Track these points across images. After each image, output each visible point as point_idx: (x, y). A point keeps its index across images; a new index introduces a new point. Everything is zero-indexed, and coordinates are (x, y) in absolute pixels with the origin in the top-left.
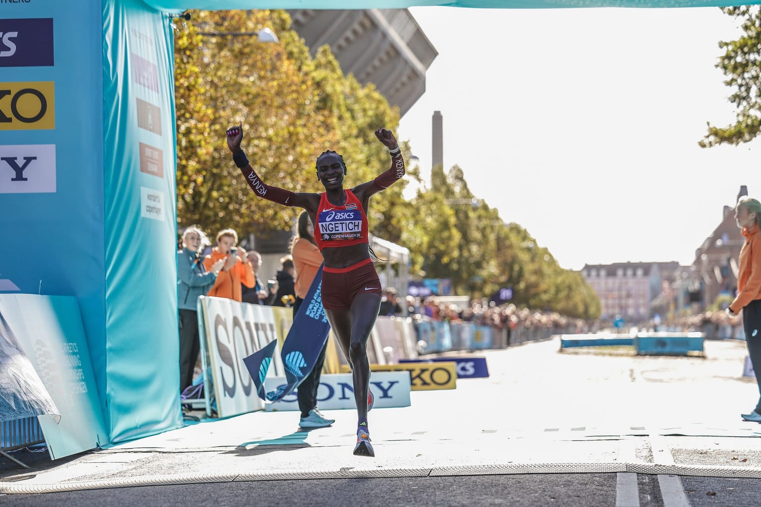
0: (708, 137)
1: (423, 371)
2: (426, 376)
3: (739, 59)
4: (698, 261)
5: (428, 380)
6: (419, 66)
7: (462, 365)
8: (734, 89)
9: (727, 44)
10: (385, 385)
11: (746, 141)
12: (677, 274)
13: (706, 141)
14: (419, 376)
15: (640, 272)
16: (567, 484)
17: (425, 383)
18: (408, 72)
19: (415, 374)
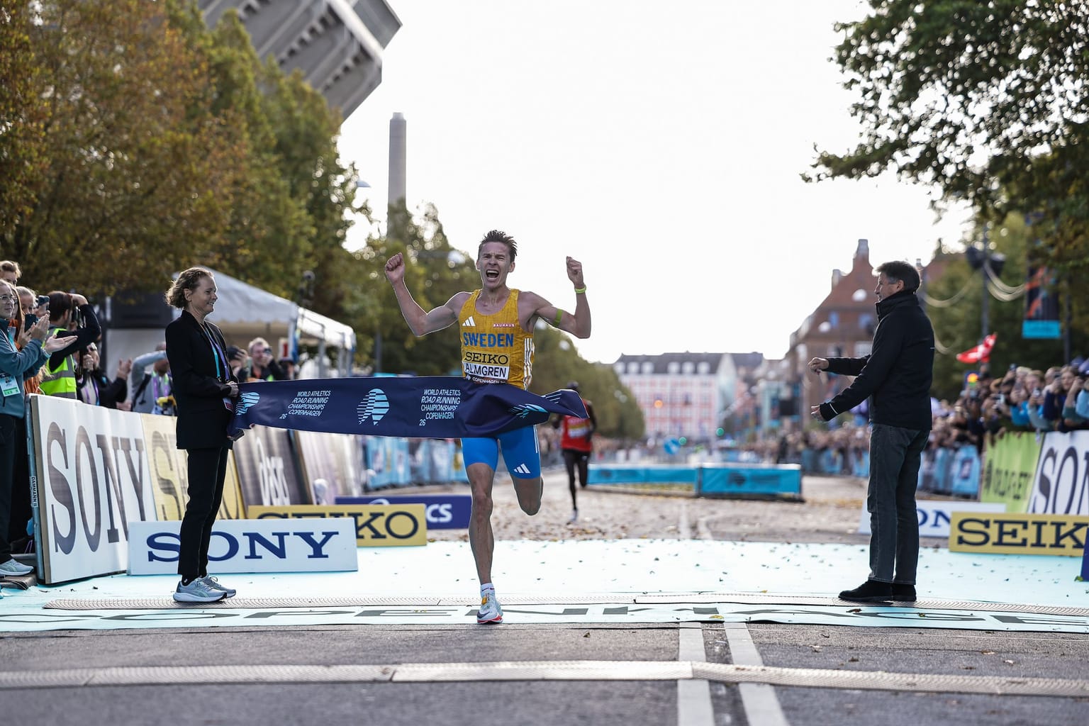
0: (815, 166)
1: (375, 516)
2: (379, 524)
3: (864, 49)
4: (793, 352)
5: (383, 531)
6: (372, 43)
7: (435, 507)
8: (855, 95)
9: (845, 26)
10: (318, 538)
11: (872, 176)
12: (759, 372)
13: (812, 173)
14: (368, 524)
15: (704, 367)
16: (605, 696)
17: (377, 535)
18: (354, 50)
19: (361, 521)
